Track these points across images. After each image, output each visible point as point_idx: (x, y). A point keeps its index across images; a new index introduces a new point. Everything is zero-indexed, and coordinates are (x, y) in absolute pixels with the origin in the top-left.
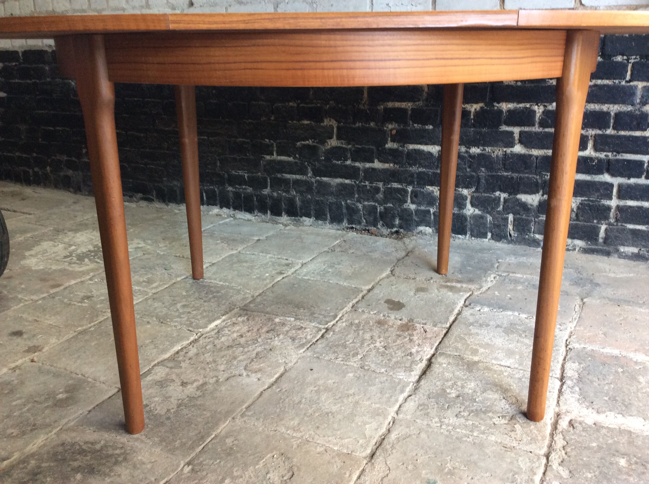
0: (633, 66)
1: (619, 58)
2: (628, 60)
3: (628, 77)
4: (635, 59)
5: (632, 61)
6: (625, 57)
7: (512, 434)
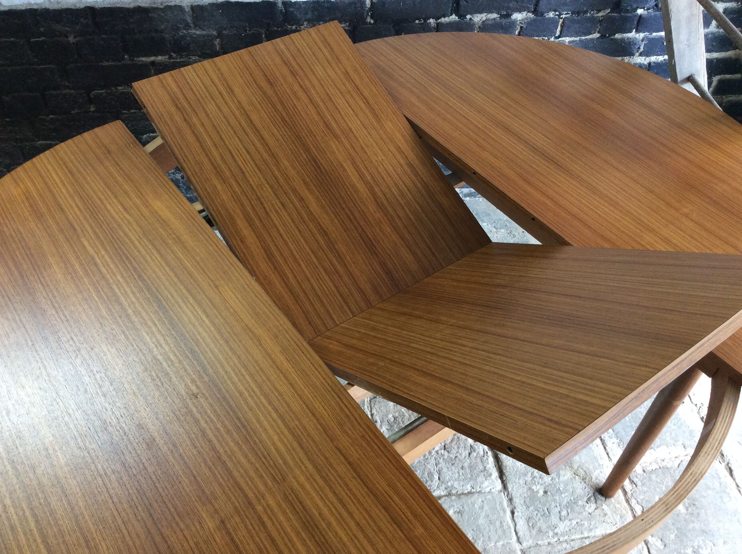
0: (563, 22)
1: (551, 15)
2: (559, 16)
3: (558, 33)
4: (566, 14)
5: (564, 16)
6: (557, 13)
7: (607, 518)
